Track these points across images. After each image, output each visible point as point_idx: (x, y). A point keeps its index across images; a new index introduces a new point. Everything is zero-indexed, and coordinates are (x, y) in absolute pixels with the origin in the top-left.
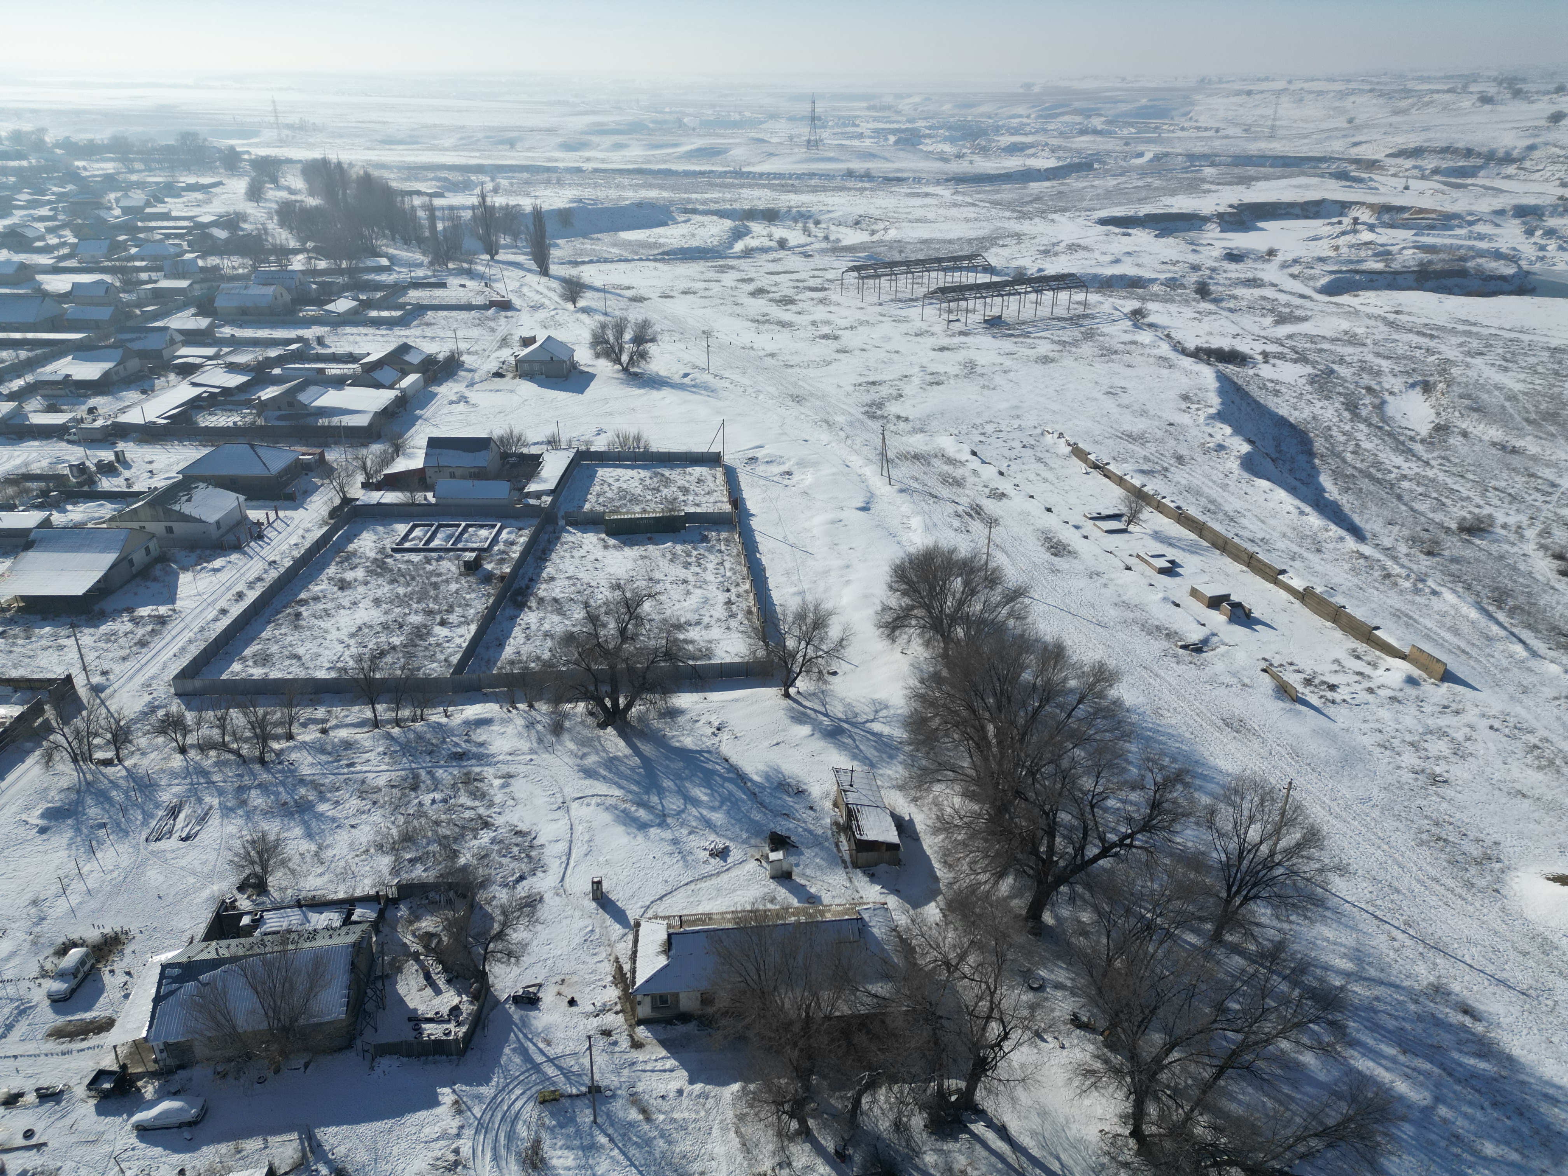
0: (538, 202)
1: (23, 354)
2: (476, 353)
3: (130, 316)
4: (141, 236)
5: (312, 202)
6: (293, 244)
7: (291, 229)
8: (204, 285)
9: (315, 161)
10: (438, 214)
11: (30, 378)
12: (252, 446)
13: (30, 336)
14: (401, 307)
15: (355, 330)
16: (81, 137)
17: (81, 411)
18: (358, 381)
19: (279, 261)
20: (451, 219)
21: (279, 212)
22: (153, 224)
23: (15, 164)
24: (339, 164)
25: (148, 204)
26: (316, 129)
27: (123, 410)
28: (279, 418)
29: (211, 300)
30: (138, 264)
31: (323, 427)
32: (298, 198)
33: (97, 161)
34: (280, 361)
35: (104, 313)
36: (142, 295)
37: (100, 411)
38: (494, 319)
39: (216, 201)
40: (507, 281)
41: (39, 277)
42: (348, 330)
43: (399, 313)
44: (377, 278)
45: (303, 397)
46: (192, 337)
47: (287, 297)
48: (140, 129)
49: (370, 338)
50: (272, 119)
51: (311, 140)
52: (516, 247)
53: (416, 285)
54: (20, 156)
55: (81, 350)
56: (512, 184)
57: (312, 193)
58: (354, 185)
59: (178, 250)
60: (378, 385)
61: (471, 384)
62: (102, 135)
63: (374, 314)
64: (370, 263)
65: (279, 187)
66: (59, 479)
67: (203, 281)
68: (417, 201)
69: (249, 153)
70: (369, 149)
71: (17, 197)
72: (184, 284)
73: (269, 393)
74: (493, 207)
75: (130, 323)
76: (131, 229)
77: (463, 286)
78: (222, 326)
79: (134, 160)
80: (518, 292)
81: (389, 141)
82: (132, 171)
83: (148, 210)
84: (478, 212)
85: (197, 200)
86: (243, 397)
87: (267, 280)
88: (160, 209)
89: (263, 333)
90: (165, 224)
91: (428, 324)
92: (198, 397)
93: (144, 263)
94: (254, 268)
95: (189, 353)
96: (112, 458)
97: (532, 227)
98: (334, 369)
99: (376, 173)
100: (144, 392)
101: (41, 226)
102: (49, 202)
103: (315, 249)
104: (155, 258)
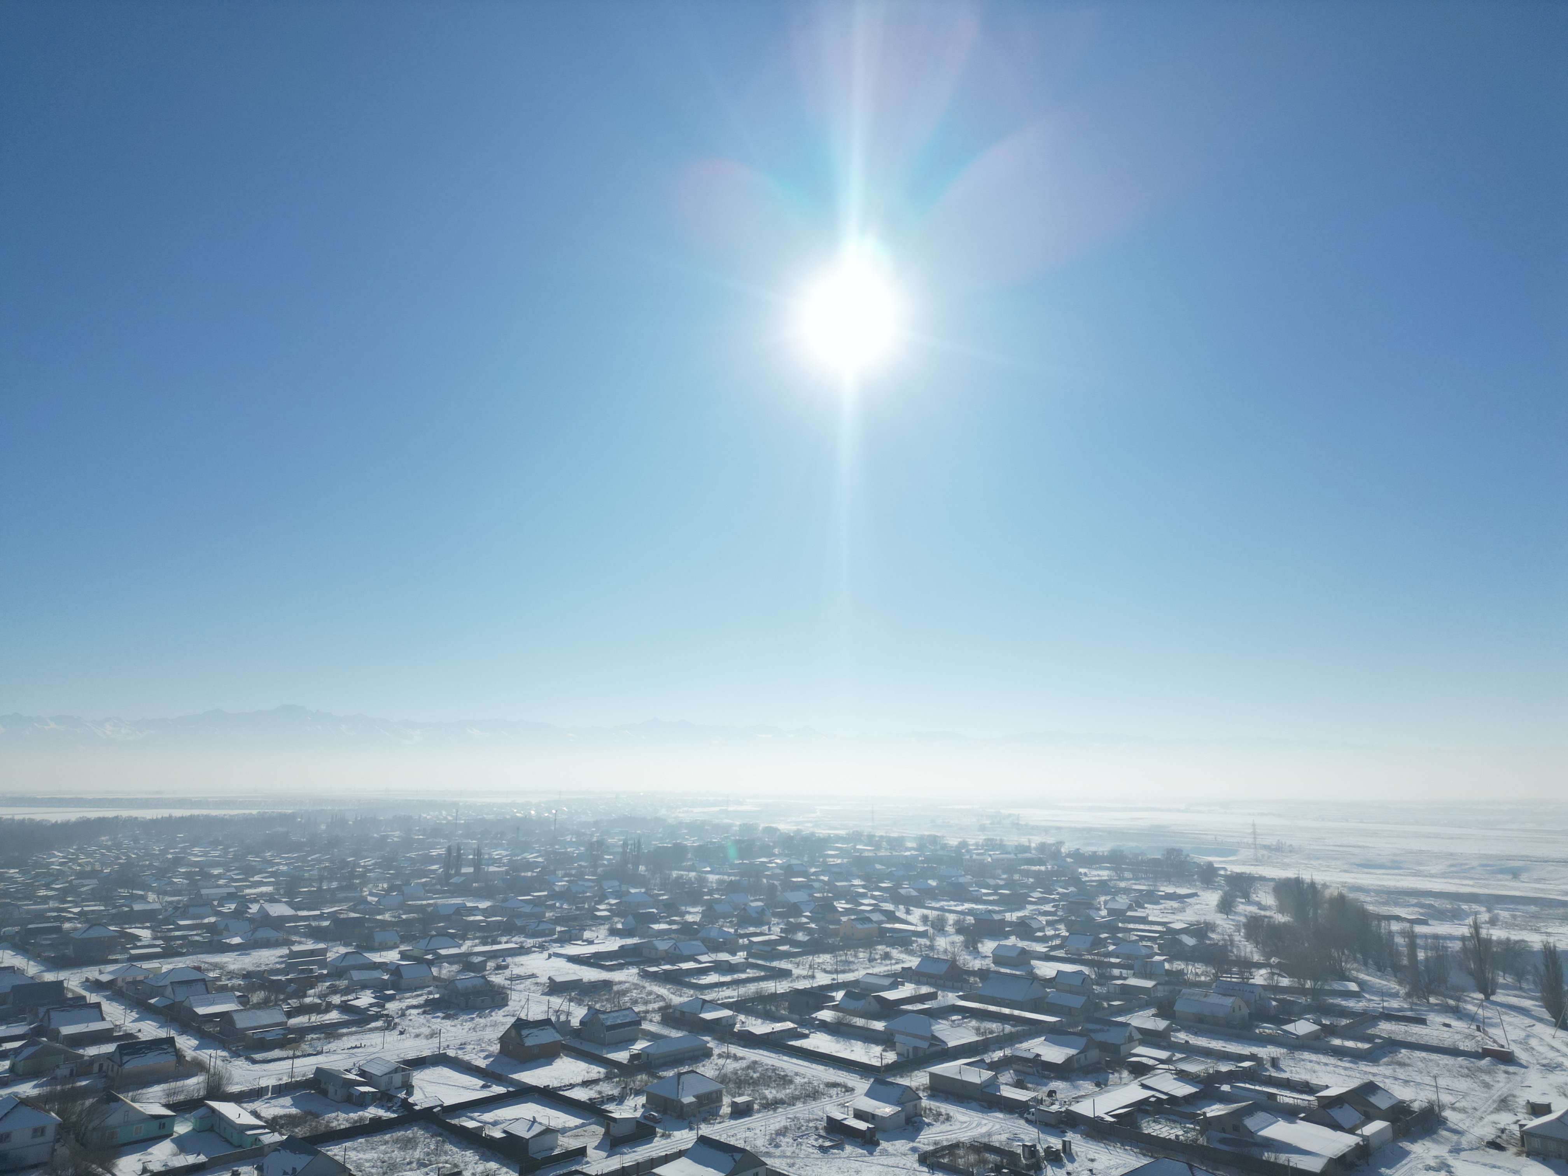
0: (1551, 940)
1: (1008, 1028)
2: (1463, 1110)
3: (1098, 1007)
4: (1120, 935)
5: (1281, 919)
6: (1257, 958)
7: (1257, 943)
8: (1167, 988)
9: (1288, 881)
10: (1419, 941)
11: (1008, 1052)
12: (1191, 1167)
13: (1016, 1012)
14: (1369, 1039)
15: (1314, 1057)
16: (1088, 849)
17: (1042, 1093)
18: (1312, 1117)
19: (1241, 973)
20: (1435, 948)
21: (1247, 926)
22: (1131, 926)
23: (1037, 868)
24: (1313, 885)
25: (1130, 908)
26: (1292, 850)
27: (1077, 1099)
28: (1223, 1141)
29: (1171, 1003)
30: (1113, 960)
31: (1268, 1162)
32: (1268, 913)
33: (1096, 869)
34: (1230, 1077)
35: (1077, 1002)
36: (1112, 989)
37: (1059, 1096)
38: (1489, 1072)
39: (1189, 911)
40: (1508, 1028)
41: (1034, 962)
42: (1306, 1055)
43: (1366, 1046)
44: (1343, 1003)
45: (1250, 1123)
46: (1150, 1038)
47: (1246, 1011)
48: (1134, 844)
49: (1329, 1068)
50: (1251, 841)
51: (1286, 860)
52: (1521, 989)
53: (1389, 1016)
54: (1041, 862)
55: (1054, 1033)
56: (1514, 917)
57: (1281, 910)
58: (1326, 905)
59: (1149, 952)
60: (1335, 1126)
61: (1456, 1150)
62: (1104, 848)
63: (1337, 1042)
64: (1337, 986)
65: (1249, 902)
66: (1012, 1155)
67: (1167, 983)
68: (1395, 927)
69: (1225, 869)
70: (1345, 871)
71: (1031, 894)
72: (1149, 984)
73: (1214, 1110)
74: (1489, 941)
75: (1097, 1015)
76: (1111, 928)
77: (1448, 1026)
78: (1178, 1031)
79: (1125, 870)
80: (1524, 1043)
81: (1368, 865)
82: (1122, 879)
83: (1129, 913)
84: (1470, 944)
85: (1172, 908)
86: (1188, 1110)
87: (1228, 990)
88: (1140, 913)
89: (1217, 1045)
90: (1142, 927)
91: (1402, 1064)
92: (1145, 1101)
93: (1118, 960)
94: (1216, 977)
95: (1145, 1053)
96: (1060, 1147)
97: (1542, 968)
98: (1287, 1097)
99: (1352, 895)
100: (1098, 1085)
101: (1043, 919)
102: (1054, 900)
103: (1279, 966)
104: (1128, 957)
